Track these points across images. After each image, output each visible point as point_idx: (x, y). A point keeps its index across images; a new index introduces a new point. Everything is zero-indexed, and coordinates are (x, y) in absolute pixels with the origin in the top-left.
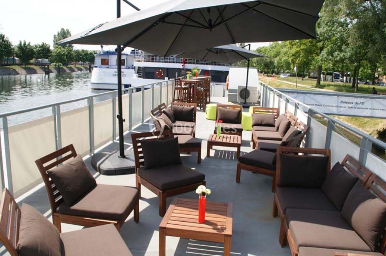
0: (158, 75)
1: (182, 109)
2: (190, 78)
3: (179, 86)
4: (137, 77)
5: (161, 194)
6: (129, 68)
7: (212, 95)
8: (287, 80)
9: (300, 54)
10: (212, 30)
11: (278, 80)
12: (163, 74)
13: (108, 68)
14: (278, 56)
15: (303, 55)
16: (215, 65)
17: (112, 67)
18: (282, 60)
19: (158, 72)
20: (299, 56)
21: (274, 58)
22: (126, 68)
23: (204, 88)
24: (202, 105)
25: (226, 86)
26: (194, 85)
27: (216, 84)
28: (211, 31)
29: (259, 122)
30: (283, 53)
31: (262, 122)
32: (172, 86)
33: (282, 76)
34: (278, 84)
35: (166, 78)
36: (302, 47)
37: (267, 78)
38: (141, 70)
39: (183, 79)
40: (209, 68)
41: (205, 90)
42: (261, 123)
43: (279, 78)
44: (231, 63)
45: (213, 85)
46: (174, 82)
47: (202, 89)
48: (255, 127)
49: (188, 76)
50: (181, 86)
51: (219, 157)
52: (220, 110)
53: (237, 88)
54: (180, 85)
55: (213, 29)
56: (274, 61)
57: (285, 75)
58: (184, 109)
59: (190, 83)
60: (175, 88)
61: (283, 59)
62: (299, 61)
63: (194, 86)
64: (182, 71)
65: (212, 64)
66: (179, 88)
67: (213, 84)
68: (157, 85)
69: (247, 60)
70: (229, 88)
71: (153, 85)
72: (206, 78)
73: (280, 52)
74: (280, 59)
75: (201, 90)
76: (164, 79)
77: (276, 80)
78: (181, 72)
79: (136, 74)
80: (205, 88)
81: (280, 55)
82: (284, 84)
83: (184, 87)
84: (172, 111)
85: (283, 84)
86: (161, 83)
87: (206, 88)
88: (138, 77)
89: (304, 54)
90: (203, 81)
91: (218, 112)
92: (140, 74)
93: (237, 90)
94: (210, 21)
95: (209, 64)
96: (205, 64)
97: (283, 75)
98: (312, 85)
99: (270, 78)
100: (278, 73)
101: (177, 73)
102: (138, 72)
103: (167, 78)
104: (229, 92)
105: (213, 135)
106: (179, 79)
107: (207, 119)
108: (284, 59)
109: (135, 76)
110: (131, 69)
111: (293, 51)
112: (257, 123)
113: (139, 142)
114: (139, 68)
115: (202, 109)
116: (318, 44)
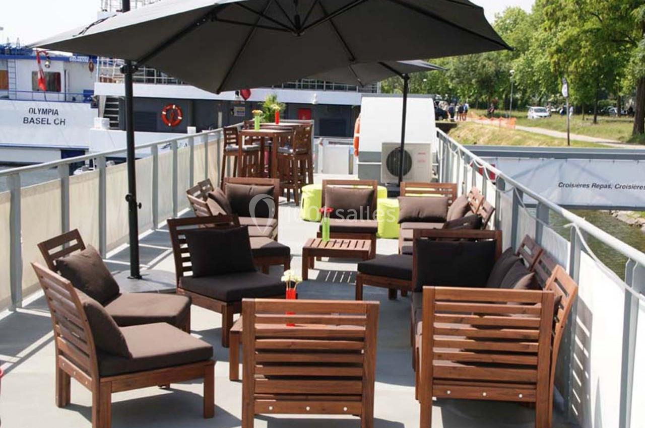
0: (166, 121)
1: (248, 192)
2: (259, 125)
3: (234, 146)
4: (104, 124)
5: (226, 308)
6: (74, 100)
7: (320, 168)
8: (549, 126)
9: (581, 47)
10: (302, 34)
11: (518, 127)
12: (180, 118)
13: (7, 98)
14: (522, 55)
15: (589, 47)
16: (329, 88)
17: (19, 95)
18: (536, 65)
19: (167, 111)
20: (577, 51)
21: (507, 60)
22: (65, 101)
23: (297, 150)
24: (292, 191)
25: (353, 146)
26: (270, 143)
27: (331, 143)
28: (299, 35)
29: (414, 214)
30: (537, 44)
31: (419, 214)
32: (216, 146)
33: (533, 113)
34: (518, 137)
35: (191, 130)
36: (588, 25)
37: (487, 121)
38: (116, 106)
39: (242, 127)
40: (312, 97)
41: (298, 155)
42: (417, 216)
43: (523, 121)
44: (363, 83)
45: (321, 144)
46: (222, 137)
47: (291, 151)
48: (404, 224)
49: (257, 120)
50: (241, 147)
51: (326, 280)
52: (331, 192)
53: (379, 149)
54: (237, 143)
55: (304, 33)
56: (510, 68)
57: (541, 111)
58: (252, 191)
59: (262, 139)
60: (225, 150)
61: (539, 61)
62: (576, 67)
63: (272, 145)
64: (236, 109)
65: (320, 87)
66: (235, 150)
67: (322, 140)
68: (165, 147)
69: (403, 77)
70: (360, 150)
71: (154, 147)
72: (302, 126)
73: (527, 40)
74: (529, 63)
75: (289, 154)
76: (186, 132)
77: (513, 127)
78: (232, 110)
79: (101, 118)
80: (298, 148)
81: (528, 50)
82: (536, 137)
83: (248, 148)
84: (226, 196)
85: (530, 138)
86: (175, 141)
87: (301, 149)
88: (109, 126)
89: (592, 44)
90: (293, 132)
91: (326, 196)
92: (115, 119)
93: (380, 153)
94: (297, 18)
95: (313, 88)
96: (299, 87)
97: (536, 111)
98: (619, 136)
99: (496, 122)
100: (523, 106)
101: (220, 114)
102: (106, 112)
103: (194, 128)
104: (360, 161)
105: (314, 240)
106: (235, 129)
107: (305, 220)
108: (542, 61)
109: (99, 123)
110: (80, 102)
111: (560, 39)
112: (408, 215)
113: (181, 232)
114: (109, 99)
115: (292, 200)
116: (635, 12)
